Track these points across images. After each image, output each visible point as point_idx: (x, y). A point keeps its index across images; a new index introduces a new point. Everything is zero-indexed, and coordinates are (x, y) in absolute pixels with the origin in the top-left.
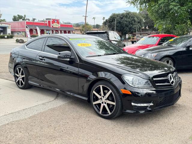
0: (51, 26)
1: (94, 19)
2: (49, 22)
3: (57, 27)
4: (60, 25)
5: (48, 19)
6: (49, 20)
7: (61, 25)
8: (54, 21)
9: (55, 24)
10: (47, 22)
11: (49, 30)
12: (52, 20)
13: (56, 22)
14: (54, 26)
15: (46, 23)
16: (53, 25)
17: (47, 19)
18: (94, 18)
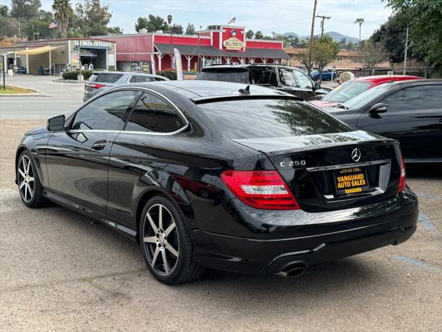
0: (221, 48)
1: (358, 23)
2: (216, 36)
3: (238, 48)
4: (244, 45)
5: (214, 27)
6: (216, 31)
7: (247, 42)
8: (228, 33)
9: (230, 41)
10: (209, 35)
11: (213, 58)
12: (225, 31)
13: (234, 34)
14: (228, 48)
15: (208, 38)
16: (225, 42)
17: (210, 28)
18: (358, 20)
